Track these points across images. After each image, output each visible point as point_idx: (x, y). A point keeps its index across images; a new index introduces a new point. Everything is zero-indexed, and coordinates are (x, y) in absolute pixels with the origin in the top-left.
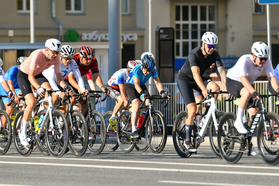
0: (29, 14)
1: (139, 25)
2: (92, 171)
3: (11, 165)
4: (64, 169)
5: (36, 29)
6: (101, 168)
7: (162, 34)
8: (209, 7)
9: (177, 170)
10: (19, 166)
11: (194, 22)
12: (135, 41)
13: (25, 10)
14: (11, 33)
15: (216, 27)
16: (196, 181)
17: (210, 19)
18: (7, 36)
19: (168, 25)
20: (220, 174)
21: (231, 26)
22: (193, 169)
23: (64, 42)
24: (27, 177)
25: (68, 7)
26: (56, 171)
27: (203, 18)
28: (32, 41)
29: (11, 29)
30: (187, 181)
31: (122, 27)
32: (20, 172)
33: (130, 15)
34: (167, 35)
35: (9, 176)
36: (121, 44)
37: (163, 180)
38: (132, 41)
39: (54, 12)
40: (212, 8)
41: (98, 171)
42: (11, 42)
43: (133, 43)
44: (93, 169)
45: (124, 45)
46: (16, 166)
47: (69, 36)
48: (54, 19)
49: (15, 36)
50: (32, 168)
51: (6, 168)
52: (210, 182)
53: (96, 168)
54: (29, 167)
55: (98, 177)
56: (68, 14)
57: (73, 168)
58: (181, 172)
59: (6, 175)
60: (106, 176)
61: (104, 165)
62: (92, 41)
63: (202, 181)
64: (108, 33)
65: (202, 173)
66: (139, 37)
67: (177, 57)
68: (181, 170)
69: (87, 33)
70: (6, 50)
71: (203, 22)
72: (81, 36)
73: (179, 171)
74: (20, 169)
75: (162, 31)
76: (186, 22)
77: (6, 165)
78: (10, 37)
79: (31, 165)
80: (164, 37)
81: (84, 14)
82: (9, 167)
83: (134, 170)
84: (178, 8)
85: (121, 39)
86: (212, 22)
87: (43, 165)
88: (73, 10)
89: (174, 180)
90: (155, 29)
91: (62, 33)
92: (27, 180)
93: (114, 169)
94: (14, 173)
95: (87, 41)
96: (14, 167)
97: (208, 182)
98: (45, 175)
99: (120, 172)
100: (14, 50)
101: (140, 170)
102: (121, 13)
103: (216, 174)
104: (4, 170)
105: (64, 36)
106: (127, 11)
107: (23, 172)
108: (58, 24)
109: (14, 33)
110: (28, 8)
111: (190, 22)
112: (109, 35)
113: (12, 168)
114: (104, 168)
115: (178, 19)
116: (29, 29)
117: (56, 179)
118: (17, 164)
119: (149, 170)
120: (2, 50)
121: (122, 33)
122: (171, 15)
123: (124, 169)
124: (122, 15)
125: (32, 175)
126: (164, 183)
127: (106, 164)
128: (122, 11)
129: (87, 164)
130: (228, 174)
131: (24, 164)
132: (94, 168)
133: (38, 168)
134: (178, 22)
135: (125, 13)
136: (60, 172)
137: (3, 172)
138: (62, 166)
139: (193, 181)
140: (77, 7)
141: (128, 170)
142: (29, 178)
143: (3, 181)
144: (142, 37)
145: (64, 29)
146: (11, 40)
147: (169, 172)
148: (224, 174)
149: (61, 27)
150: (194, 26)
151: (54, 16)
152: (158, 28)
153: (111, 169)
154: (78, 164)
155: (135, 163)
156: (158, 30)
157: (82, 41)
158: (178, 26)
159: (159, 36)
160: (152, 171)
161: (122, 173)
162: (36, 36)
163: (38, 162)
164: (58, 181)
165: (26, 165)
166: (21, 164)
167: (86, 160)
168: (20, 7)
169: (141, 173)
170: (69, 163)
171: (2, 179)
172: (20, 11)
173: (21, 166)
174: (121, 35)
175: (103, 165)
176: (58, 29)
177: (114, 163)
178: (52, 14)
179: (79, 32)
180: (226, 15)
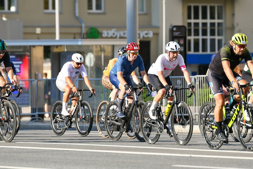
0: (54, 14)
1: (154, 23)
2: (112, 155)
3: (39, 151)
4: (87, 154)
5: (61, 27)
6: (120, 153)
7: (175, 31)
8: (218, 7)
9: (189, 155)
10: (46, 151)
11: (204, 21)
12: (151, 38)
13: (50, 10)
14: (38, 31)
15: (224, 25)
16: (207, 166)
17: (219, 18)
18: (35, 33)
19: (180, 24)
20: (228, 159)
21: (237, 24)
22: (204, 154)
23: (86, 38)
24: (53, 162)
25: (90, 7)
26: (80, 155)
27: (212, 17)
28: (57, 37)
29: (38, 27)
30: (198, 165)
31: (139, 25)
32: (47, 156)
33: (146, 14)
34: (179, 33)
35: (37, 160)
36: (138, 40)
37: (176, 164)
38: (148, 38)
39: (77, 11)
40: (220, 8)
41: (117, 156)
42: (38, 38)
43: (148, 40)
44: (113, 155)
45: (140, 42)
46: (43, 152)
47: (90, 33)
48: (77, 18)
49: (42, 33)
50: (58, 153)
51: (34, 153)
52: (219, 167)
53: (115, 153)
54: (55, 152)
55: (118, 162)
56: (90, 14)
57: (94, 154)
58: (193, 157)
59: (35, 159)
60: (124, 160)
61: (123, 151)
62: (112, 38)
63: (211, 166)
64: (126, 30)
65: (212, 158)
66: (154, 34)
67: (188, 53)
68: (193, 156)
69: (107, 31)
70: (34, 46)
71: (213, 21)
72: (102, 34)
73: (191, 156)
74: (47, 154)
75: (175, 29)
76: (196, 21)
77: (34, 150)
78: (38, 34)
79: (57, 151)
80: (176, 34)
81: (104, 14)
82: (37, 152)
83: (150, 155)
84: (189, 8)
85: (138, 36)
86: (220, 21)
87: (68, 151)
88: (94, 10)
89: (187, 164)
90: (169, 27)
91: (84, 31)
92: (53, 164)
93: (132, 154)
94: (42, 157)
95: (107, 38)
96: (41, 153)
97: (217, 166)
98: (69, 159)
99: (138, 157)
100: (41, 46)
101: (155, 155)
102: (138, 13)
103: (224, 159)
104: (33, 155)
105: (87, 34)
106: (143, 10)
107: (50, 156)
108: (81, 23)
109: (41, 30)
110: (54, 8)
111: (200, 21)
112: (127, 33)
113: (39, 153)
114: (123, 153)
115: (189, 17)
116: (54, 27)
117: (79, 163)
118: (44, 149)
119: (164, 156)
120: (30, 46)
121: (139, 30)
122: (183, 14)
123: (141, 154)
124: (139, 15)
125: (58, 160)
126: (178, 167)
127: (125, 150)
128: (139, 11)
129: (107, 150)
130: (236, 159)
131: (50, 150)
132: (113, 153)
133: (63, 153)
134: (189, 21)
135: (141, 12)
136: (84, 157)
137: (31, 157)
138: (85, 151)
139: (203, 165)
140: (98, 7)
141: (144, 155)
142: (56, 162)
143: (32, 165)
144: (157, 35)
145: (86, 27)
146: (38, 37)
147: (182, 157)
148: (232, 159)
149: (83, 25)
150: (204, 25)
151: (77, 15)
152: (171, 26)
153: (129, 154)
154: (99, 149)
155: (151, 149)
156: (171, 27)
157: (102, 38)
158: (189, 24)
159: (173, 33)
160: (166, 156)
161: (139, 157)
162: (61, 33)
163: (63, 148)
164: (82, 165)
165: (52, 151)
166: (48, 150)
167: (107, 146)
168: (46, 7)
169: (157, 158)
170: (91, 149)
171: (30, 163)
172: (46, 11)
173: (48, 152)
174: (138, 32)
175: (121, 151)
176: (81, 27)
177: (132, 149)
178: (75, 13)
179: (100, 30)
180: (233, 15)
